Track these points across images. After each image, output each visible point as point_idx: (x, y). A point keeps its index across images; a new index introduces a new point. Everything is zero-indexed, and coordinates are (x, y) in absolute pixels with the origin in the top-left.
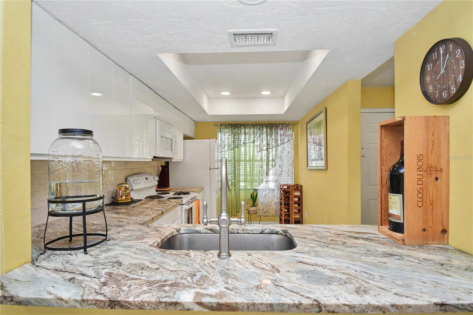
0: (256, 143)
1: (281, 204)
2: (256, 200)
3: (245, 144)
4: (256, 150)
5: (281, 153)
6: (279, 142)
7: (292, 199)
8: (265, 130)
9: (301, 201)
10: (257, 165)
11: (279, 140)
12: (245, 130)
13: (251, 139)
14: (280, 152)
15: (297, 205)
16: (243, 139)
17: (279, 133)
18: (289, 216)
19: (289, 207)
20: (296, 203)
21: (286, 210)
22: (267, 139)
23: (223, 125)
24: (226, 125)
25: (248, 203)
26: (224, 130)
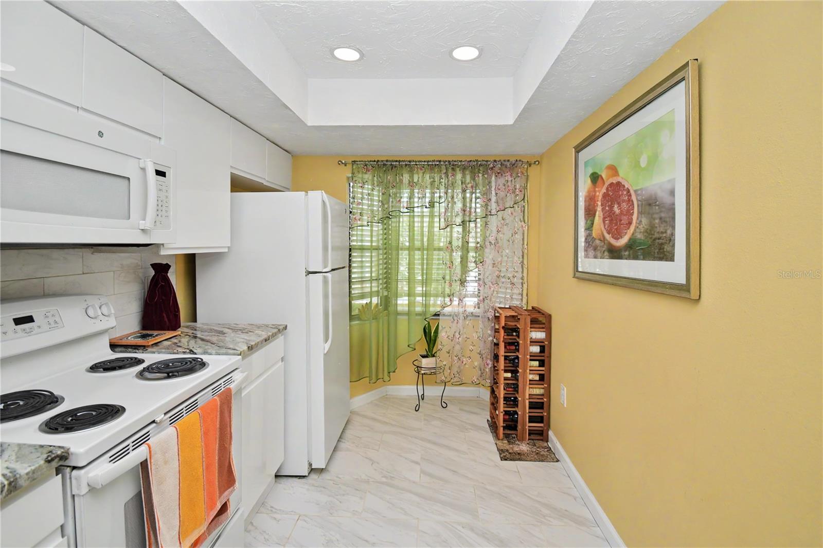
0: (436, 209)
1: (496, 357)
2: (435, 340)
3: (411, 208)
4: (437, 225)
5: (498, 231)
6: (493, 206)
7: (526, 348)
8: (459, 176)
9: (546, 354)
10: (439, 259)
11: (494, 199)
12: (412, 177)
13: (424, 197)
14: (494, 229)
15: (536, 363)
16: (405, 200)
17: (493, 184)
18: (516, 388)
19: (518, 366)
20: (533, 357)
21: (509, 375)
22: (464, 198)
23: (357, 161)
24: (366, 162)
25: (415, 349)
26: (360, 176)
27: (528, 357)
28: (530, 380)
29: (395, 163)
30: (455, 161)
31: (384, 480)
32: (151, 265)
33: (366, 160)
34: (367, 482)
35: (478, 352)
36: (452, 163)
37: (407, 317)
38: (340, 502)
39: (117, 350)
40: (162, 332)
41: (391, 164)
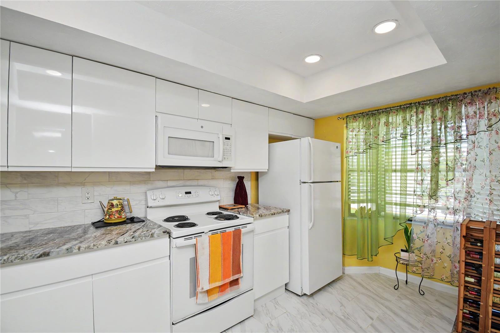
0: (408, 140)
4: (409, 152)
8: (429, 112)
12: (387, 119)
17: (463, 113)
18: (479, 293)
21: (472, 280)
23: (349, 116)
24: (355, 115)
25: (393, 244)
26: (351, 124)
27: (493, 267)
28: (494, 290)
29: (374, 112)
30: (424, 101)
31: (343, 317)
32: (238, 177)
33: (355, 114)
34: (331, 314)
35: (448, 255)
36: (421, 103)
37: (384, 219)
38: (310, 316)
39: (221, 209)
40: (238, 205)
41: (372, 113)
